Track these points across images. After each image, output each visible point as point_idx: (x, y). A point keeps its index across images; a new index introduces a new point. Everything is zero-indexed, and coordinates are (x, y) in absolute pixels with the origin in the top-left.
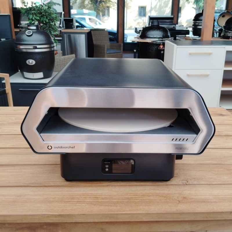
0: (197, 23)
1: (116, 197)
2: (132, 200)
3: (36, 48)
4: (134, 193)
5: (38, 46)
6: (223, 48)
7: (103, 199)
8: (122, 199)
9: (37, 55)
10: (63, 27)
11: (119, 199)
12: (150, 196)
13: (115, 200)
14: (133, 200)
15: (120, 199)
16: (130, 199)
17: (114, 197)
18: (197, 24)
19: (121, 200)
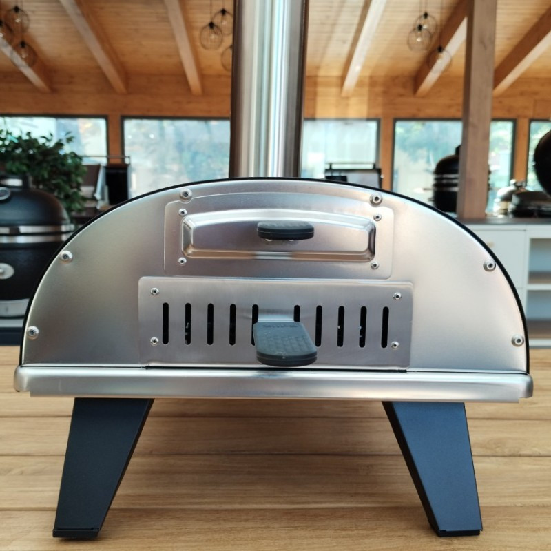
0: (442, 179)
3: (17, 233)
5: (23, 229)
6: (520, 230)
9: (19, 251)
10: (103, 199)
18: (444, 181)
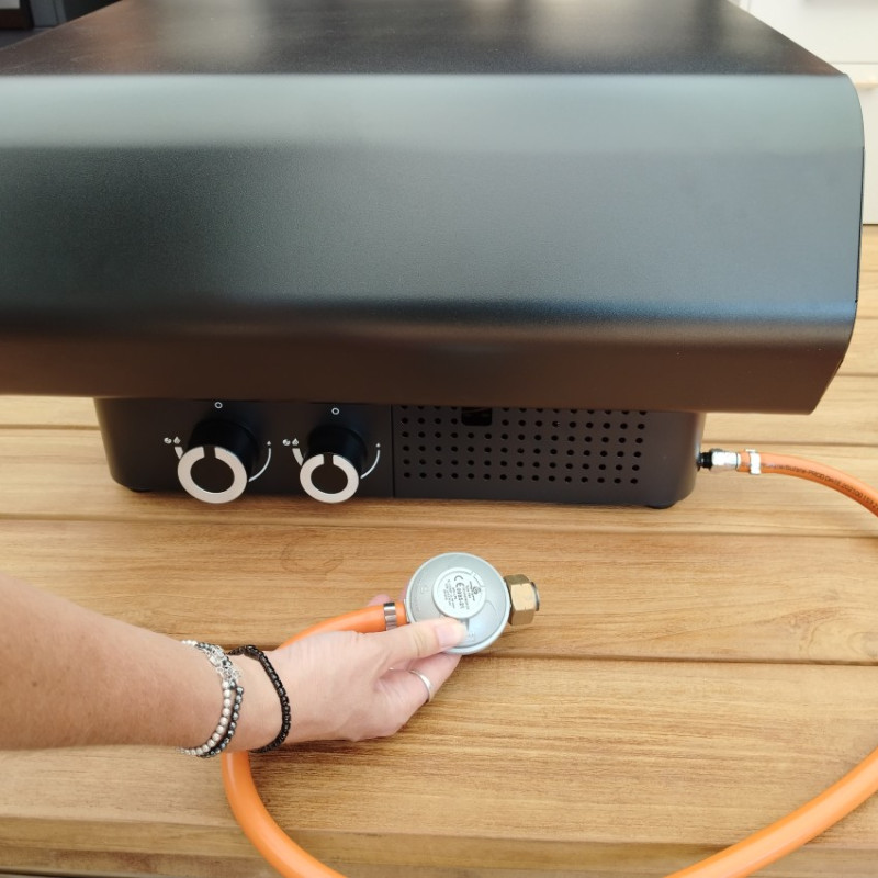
1: (534, 731)
2: (621, 758)
4: (624, 712)
7: (472, 744)
8: (564, 743)
11: (552, 748)
12: (709, 733)
13: (533, 753)
14: (626, 758)
15: (557, 743)
16: (608, 752)
17: (528, 731)
19: (563, 754)
